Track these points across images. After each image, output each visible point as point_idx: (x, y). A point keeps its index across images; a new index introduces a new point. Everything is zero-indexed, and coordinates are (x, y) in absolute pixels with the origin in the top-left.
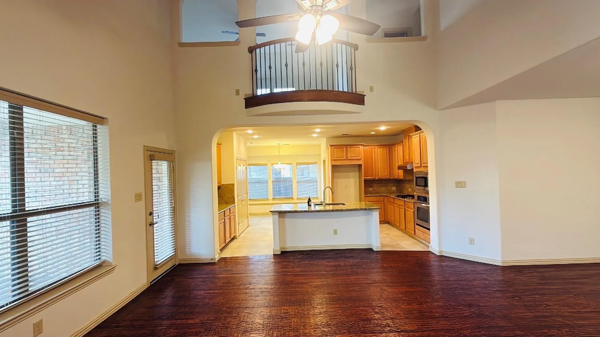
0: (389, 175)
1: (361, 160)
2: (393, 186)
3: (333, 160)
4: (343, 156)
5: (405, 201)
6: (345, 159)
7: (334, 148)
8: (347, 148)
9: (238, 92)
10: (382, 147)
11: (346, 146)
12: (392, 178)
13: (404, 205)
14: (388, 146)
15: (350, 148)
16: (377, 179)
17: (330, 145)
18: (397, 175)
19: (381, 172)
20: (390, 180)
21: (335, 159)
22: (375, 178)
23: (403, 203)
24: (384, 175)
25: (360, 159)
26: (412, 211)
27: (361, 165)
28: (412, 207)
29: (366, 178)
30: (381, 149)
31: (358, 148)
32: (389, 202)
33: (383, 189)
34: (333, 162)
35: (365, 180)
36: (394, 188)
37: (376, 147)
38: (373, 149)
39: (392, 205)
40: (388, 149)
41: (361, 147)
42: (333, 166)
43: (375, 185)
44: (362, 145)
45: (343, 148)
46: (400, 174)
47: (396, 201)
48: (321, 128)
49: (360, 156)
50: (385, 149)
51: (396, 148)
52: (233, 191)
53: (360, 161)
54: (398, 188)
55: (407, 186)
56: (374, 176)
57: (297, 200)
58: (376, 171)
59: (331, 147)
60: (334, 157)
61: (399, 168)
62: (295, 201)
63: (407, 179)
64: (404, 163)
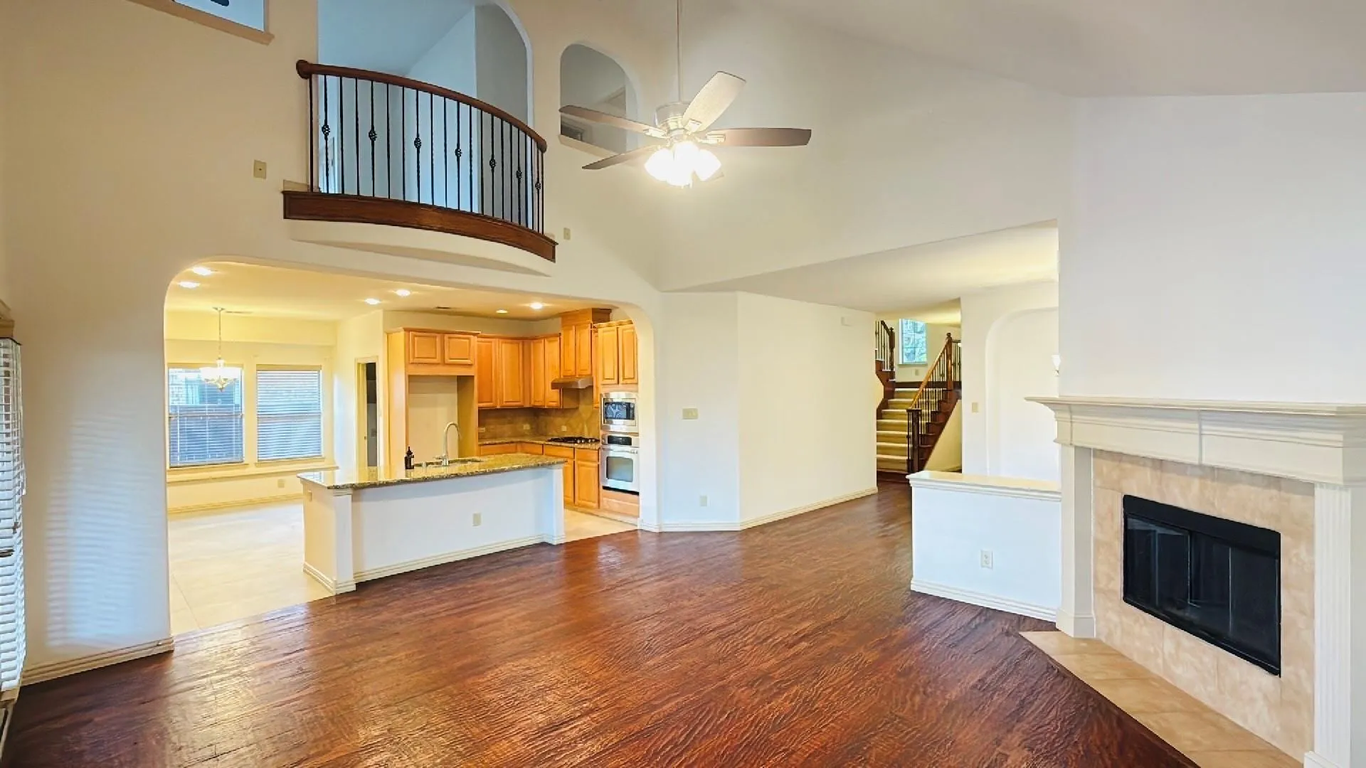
0: (521, 400)
1: (473, 367)
2: (525, 422)
3: (410, 364)
4: (434, 356)
5: (573, 448)
6: (439, 362)
7: (415, 336)
8: (443, 340)
9: (260, 169)
10: (511, 341)
11: (443, 333)
13: (572, 455)
14: (521, 342)
15: (450, 338)
16: (498, 407)
17: (404, 328)
18: (541, 398)
19: (507, 395)
20: (525, 408)
21: (415, 361)
22: (494, 405)
23: (570, 453)
24: (511, 400)
25: (470, 365)
26: (595, 465)
27: (473, 377)
28: (595, 458)
29: (481, 405)
30: (509, 346)
31: (468, 340)
33: (507, 428)
34: (411, 367)
35: (482, 412)
36: (527, 427)
37: (499, 341)
38: (493, 344)
40: (521, 346)
41: (474, 340)
42: (412, 379)
43: (491, 420)
44: (474, 334)
45: (436, 337)
46: (552, 398)
48: (411, 289)
49: (472, 358)
50: (515, 346)
51: (542, 345)
53: (471, 368)
54: (534, 426)
55: (558, 420)
56: (494, 400)
57: (257, 467)
58: (498, 393)
59: (407, 333)
60: (414, 358)
61: (554, 386)
62: (252, 470)
63: (565, 407)
64: (562, 377)
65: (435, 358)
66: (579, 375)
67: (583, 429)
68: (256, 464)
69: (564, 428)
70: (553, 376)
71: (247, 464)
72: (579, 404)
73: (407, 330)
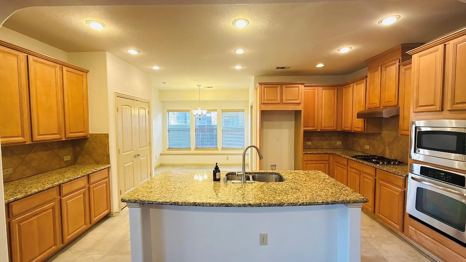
0: (335, 126)
1: (301, 105)
2: (340, 140)
3: (263, 103)
4: (276, 99)
5: (376, 168)
6: (279, 102)
7: (265, 87)
8: (282, 89)
10: (329, 88)
11: (281, 84)
12: (339, 130)
13: (374, 174)
15: (286, 87)
16: (320, 130)
17: (259, 83)
18: (349, 125)
19: (325, 121)
21: (266, 102)
22: (317, 129)
23: (372, 172)
24: (329, 126)
25: (299, 103)
26: (400, 189)
27: (301, 111)
29: (305, 128)
30: (327, 91)
31: (298, 88)
32: (336, 162)
33: (325, 143)
34: (263, 106)
35: (305, 132)
36: (339, 143)
37: (320, 88)
38: (316, 91)
39: (345, 169)
40: (336, 90)
41: (302, 87)
42: (263, 113)
43: (315, 138)
44: (302, 84)
45: (277, 87)
46: (358, 125)
47: (351, 164)
49: (300, 99)
50: (332, 91)
51: (351, 89)
52: (106, 146)
53: (299, 105)
54: (345, 143)
55: (363, 141)
56: (316, 126)
57: (222, 150)
58: (319, 120)
59: (260, 86)
60: (264, 100)
61: (360, 116)
62: (220, 151)
63: (369, 132)
64: (366, 109)
65: (277, 100)
66: (384, 107)
67: (385, 149)
68: (221, 149)
69: (367, 147)
70: (359, 108)
71: (218, 149)
72: (381, 130)
73: (261, 84)
